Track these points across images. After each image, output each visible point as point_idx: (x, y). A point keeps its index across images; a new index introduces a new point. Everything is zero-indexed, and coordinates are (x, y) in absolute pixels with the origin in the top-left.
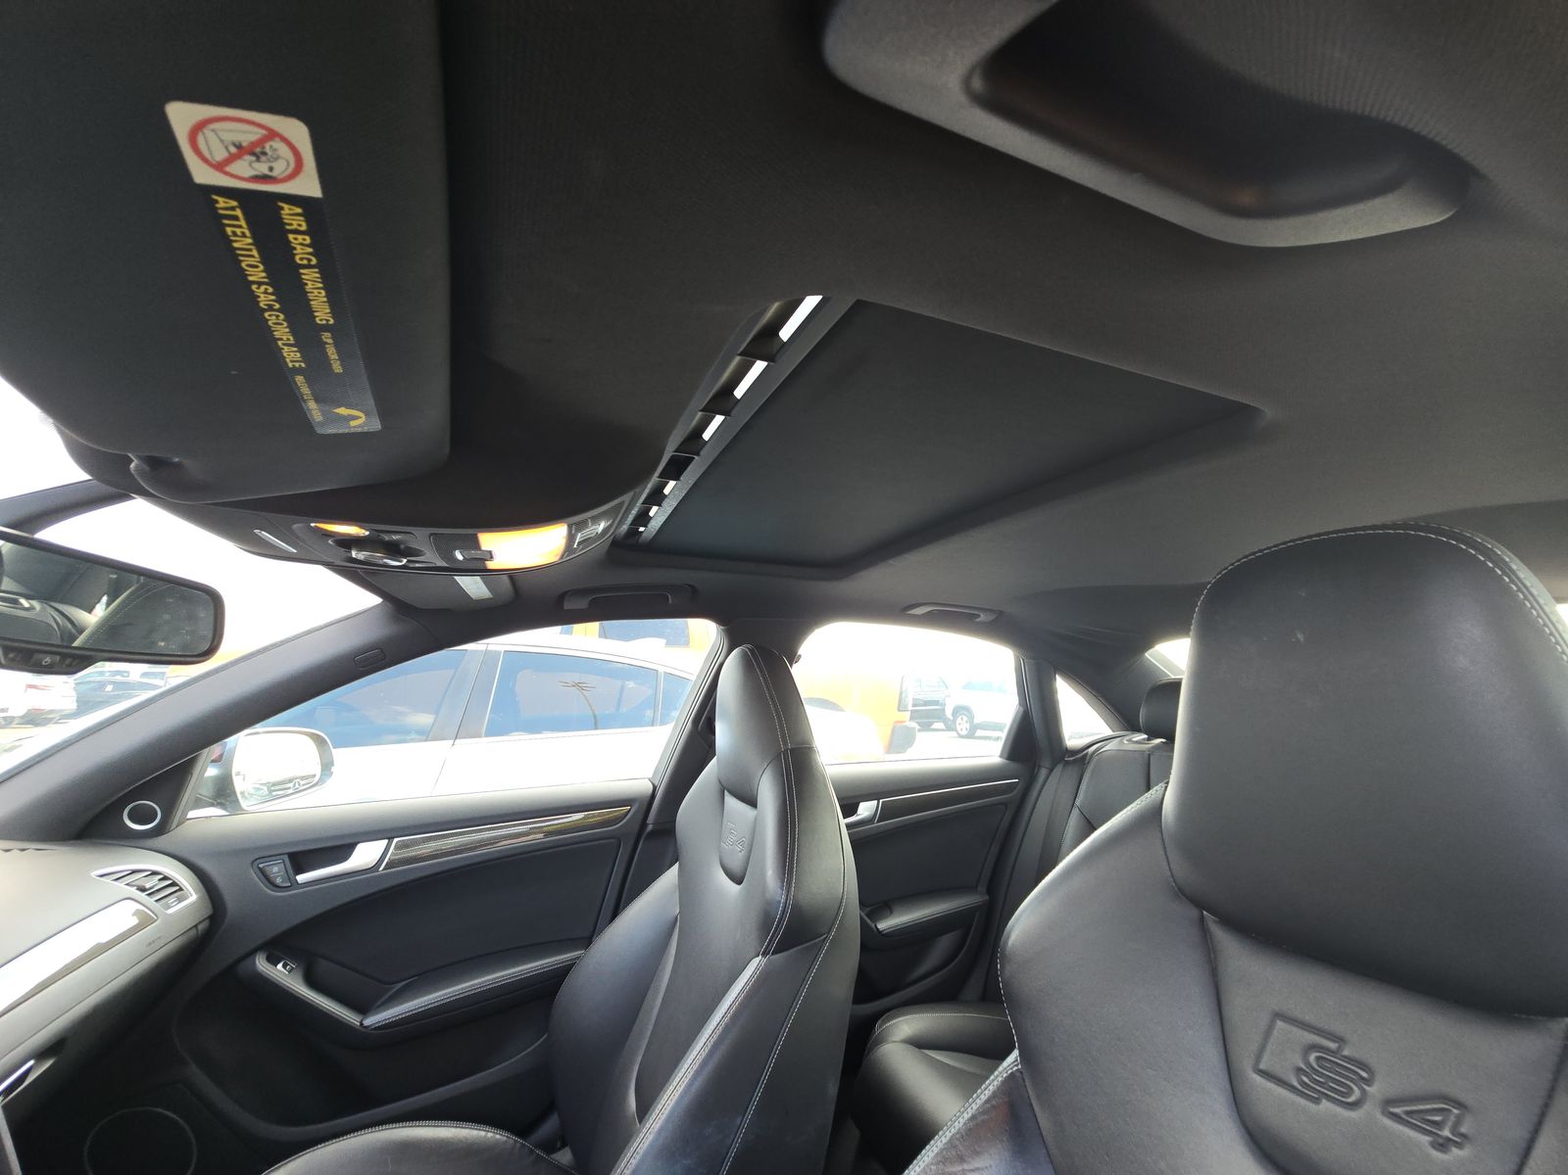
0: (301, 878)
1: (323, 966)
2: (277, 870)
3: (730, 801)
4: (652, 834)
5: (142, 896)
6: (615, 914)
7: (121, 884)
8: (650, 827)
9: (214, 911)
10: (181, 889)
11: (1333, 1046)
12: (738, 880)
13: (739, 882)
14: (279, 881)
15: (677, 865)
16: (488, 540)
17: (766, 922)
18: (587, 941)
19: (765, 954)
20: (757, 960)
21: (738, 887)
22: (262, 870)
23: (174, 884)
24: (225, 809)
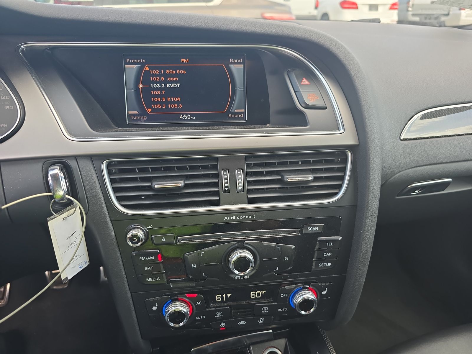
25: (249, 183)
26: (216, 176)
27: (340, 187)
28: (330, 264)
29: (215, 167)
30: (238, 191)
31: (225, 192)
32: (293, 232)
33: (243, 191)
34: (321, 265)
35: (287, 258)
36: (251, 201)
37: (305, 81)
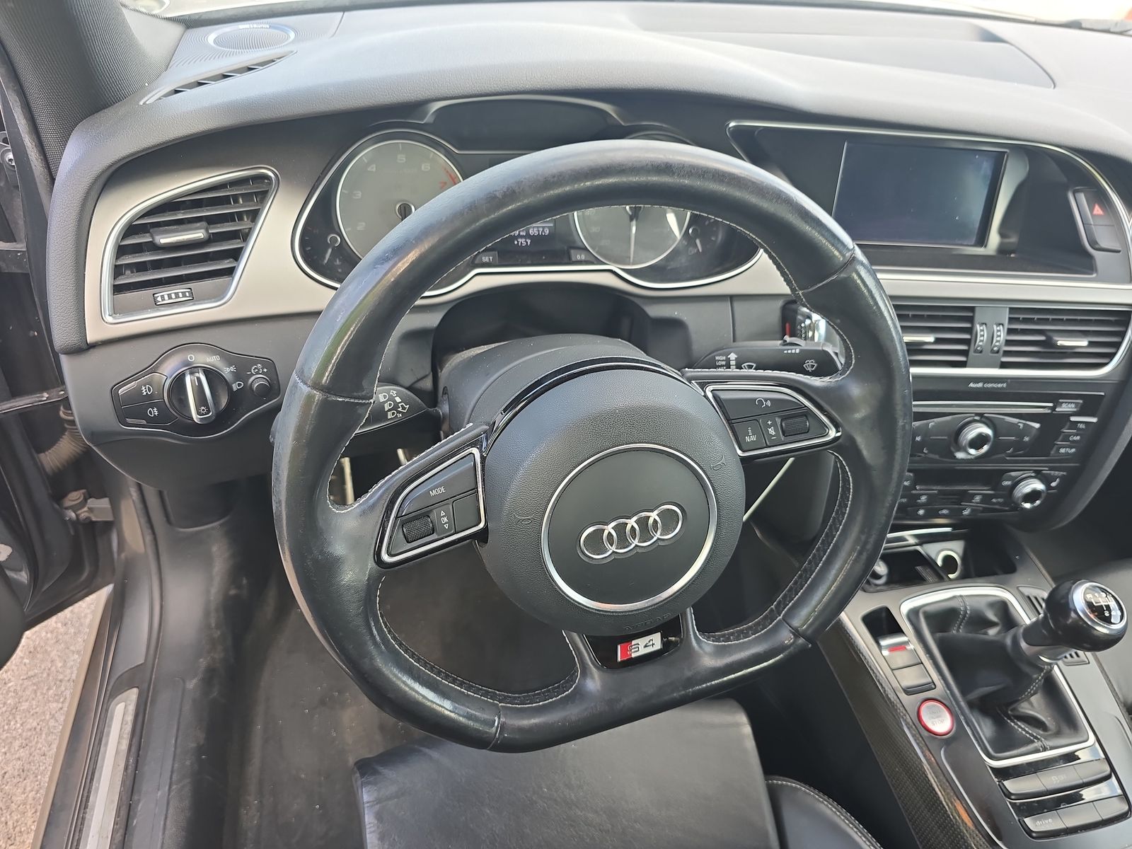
25: (1008, 343)
26: (969, 331)
27: (1111, 356)
28: (1073, 450)
29: (971, 320)
30: (992, 351)
31: (976, 351)
32: (1043, 407)
33: (998, 352)
34: (1062, 451)
35: (1026, 439)
36: (1004, 365)
37: (1098, 210)
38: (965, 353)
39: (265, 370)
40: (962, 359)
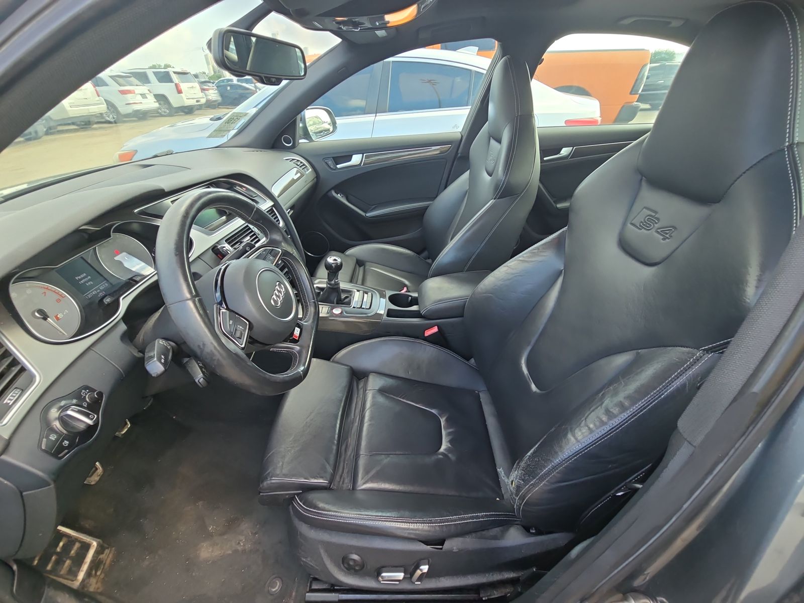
0: (339, 166)
1: (351, 197)
2: (330, 163)
3: (493, 142)
4: (460, 157)
5: (298, 167)
6: (446, 187)
7: (292, 163)
8: (459, 155)
9: (317, 174)
10: (306, 167)
11: (654, 214)
12: (490, 175)
13: (491, 176)
14: (332, 167)
15: (469, 171)
16: (388, 18)
17: (496, 187)
18: (434, 198)
19: (494, 199)
20: (492, 201)
21: (490, 178)
22: (326, 163)
23: (304, 165)
24: (308, 140)
38: (257, 237)
39: (87, 391)
40: (257, 239)
